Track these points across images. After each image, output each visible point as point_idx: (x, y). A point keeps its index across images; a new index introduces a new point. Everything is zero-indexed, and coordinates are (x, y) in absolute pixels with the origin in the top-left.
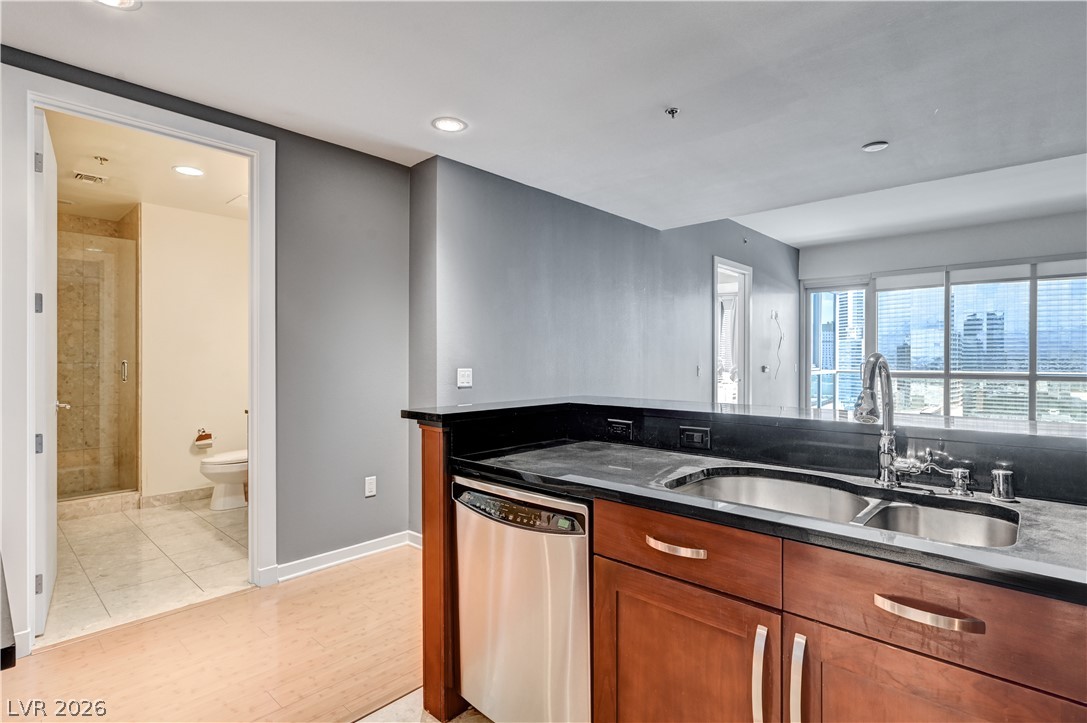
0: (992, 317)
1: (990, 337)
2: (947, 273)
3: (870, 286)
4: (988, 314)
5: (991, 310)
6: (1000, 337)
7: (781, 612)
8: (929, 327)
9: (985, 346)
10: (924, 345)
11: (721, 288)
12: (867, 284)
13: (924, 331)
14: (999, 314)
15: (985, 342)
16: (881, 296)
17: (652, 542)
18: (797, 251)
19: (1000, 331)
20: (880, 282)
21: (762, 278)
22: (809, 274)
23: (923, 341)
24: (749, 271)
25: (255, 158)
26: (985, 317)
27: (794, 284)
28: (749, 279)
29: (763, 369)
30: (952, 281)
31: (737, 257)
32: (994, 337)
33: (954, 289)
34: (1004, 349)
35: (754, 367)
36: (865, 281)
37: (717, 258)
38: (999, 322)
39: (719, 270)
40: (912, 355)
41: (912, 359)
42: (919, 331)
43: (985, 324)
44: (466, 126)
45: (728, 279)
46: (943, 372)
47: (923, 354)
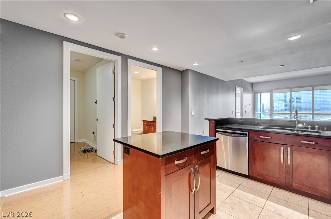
0: (297, 98)
1: (297, 103)
2: (291, 89)
3: (271, 92)
4: (296, 97)
5: (297, 96)
6: (300, 103)
7: (285, 145)
8: (279, 101)
9: (295, 106)
10: (278, 106)
11: (237, 92)
12: (270, 92)
13: (278, 102)
14: (299, 97)
15: (295, 105)
16: (274, 94)
17: (261, 137)
18: (252, 84)
19: (299, 102)
20: (274, 91)
21: (245, 90)
22: (255, 89)
23: (278, 104)
24: (242, 89)
25: (159, 72)
26: (295, 98)
27: (252, 92)
28: (242, 91)
29: (246, 112)
30: (292, 91)
31: (240, 86)
32: (298, 103)
33: (292, 93)
34: (301, 107)
35: (244, 112)
36: (270, 91)
37: (236, 87)
38: (299, 99)
39: (237, 89)
40: (275, 108)
41: (275, 110)
42: (277, 102)
43: (295, 100)
44: (199, 64)
45: (238, 91)
46: (290, 113)
47: (278, 108)
